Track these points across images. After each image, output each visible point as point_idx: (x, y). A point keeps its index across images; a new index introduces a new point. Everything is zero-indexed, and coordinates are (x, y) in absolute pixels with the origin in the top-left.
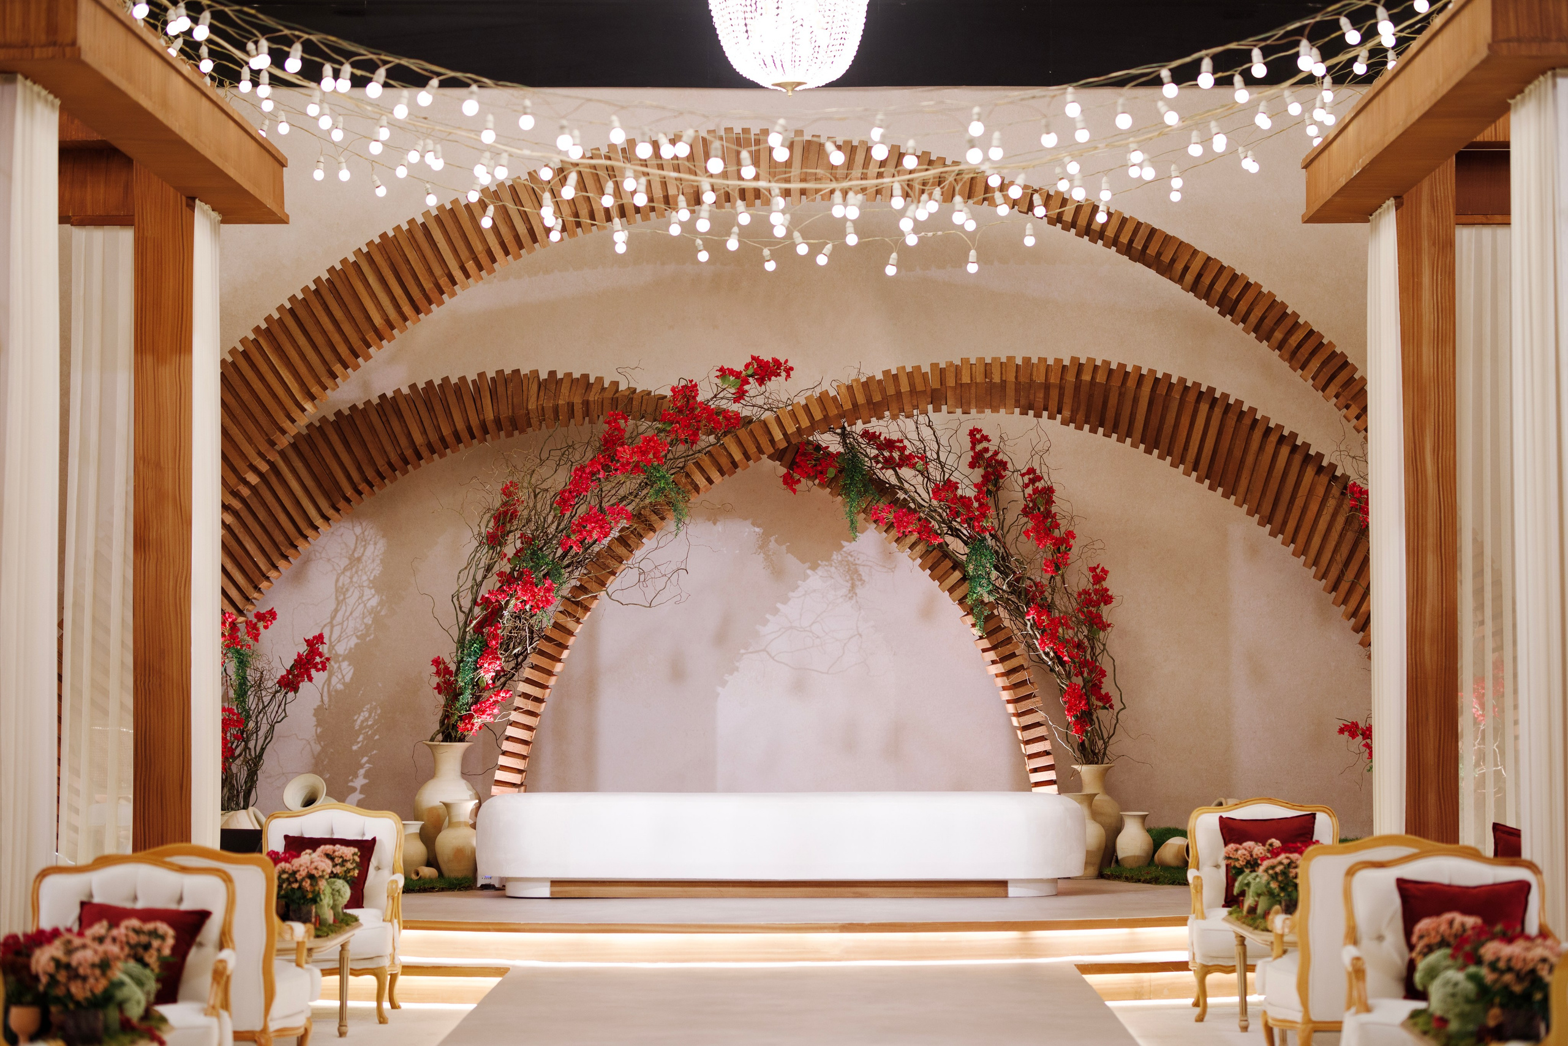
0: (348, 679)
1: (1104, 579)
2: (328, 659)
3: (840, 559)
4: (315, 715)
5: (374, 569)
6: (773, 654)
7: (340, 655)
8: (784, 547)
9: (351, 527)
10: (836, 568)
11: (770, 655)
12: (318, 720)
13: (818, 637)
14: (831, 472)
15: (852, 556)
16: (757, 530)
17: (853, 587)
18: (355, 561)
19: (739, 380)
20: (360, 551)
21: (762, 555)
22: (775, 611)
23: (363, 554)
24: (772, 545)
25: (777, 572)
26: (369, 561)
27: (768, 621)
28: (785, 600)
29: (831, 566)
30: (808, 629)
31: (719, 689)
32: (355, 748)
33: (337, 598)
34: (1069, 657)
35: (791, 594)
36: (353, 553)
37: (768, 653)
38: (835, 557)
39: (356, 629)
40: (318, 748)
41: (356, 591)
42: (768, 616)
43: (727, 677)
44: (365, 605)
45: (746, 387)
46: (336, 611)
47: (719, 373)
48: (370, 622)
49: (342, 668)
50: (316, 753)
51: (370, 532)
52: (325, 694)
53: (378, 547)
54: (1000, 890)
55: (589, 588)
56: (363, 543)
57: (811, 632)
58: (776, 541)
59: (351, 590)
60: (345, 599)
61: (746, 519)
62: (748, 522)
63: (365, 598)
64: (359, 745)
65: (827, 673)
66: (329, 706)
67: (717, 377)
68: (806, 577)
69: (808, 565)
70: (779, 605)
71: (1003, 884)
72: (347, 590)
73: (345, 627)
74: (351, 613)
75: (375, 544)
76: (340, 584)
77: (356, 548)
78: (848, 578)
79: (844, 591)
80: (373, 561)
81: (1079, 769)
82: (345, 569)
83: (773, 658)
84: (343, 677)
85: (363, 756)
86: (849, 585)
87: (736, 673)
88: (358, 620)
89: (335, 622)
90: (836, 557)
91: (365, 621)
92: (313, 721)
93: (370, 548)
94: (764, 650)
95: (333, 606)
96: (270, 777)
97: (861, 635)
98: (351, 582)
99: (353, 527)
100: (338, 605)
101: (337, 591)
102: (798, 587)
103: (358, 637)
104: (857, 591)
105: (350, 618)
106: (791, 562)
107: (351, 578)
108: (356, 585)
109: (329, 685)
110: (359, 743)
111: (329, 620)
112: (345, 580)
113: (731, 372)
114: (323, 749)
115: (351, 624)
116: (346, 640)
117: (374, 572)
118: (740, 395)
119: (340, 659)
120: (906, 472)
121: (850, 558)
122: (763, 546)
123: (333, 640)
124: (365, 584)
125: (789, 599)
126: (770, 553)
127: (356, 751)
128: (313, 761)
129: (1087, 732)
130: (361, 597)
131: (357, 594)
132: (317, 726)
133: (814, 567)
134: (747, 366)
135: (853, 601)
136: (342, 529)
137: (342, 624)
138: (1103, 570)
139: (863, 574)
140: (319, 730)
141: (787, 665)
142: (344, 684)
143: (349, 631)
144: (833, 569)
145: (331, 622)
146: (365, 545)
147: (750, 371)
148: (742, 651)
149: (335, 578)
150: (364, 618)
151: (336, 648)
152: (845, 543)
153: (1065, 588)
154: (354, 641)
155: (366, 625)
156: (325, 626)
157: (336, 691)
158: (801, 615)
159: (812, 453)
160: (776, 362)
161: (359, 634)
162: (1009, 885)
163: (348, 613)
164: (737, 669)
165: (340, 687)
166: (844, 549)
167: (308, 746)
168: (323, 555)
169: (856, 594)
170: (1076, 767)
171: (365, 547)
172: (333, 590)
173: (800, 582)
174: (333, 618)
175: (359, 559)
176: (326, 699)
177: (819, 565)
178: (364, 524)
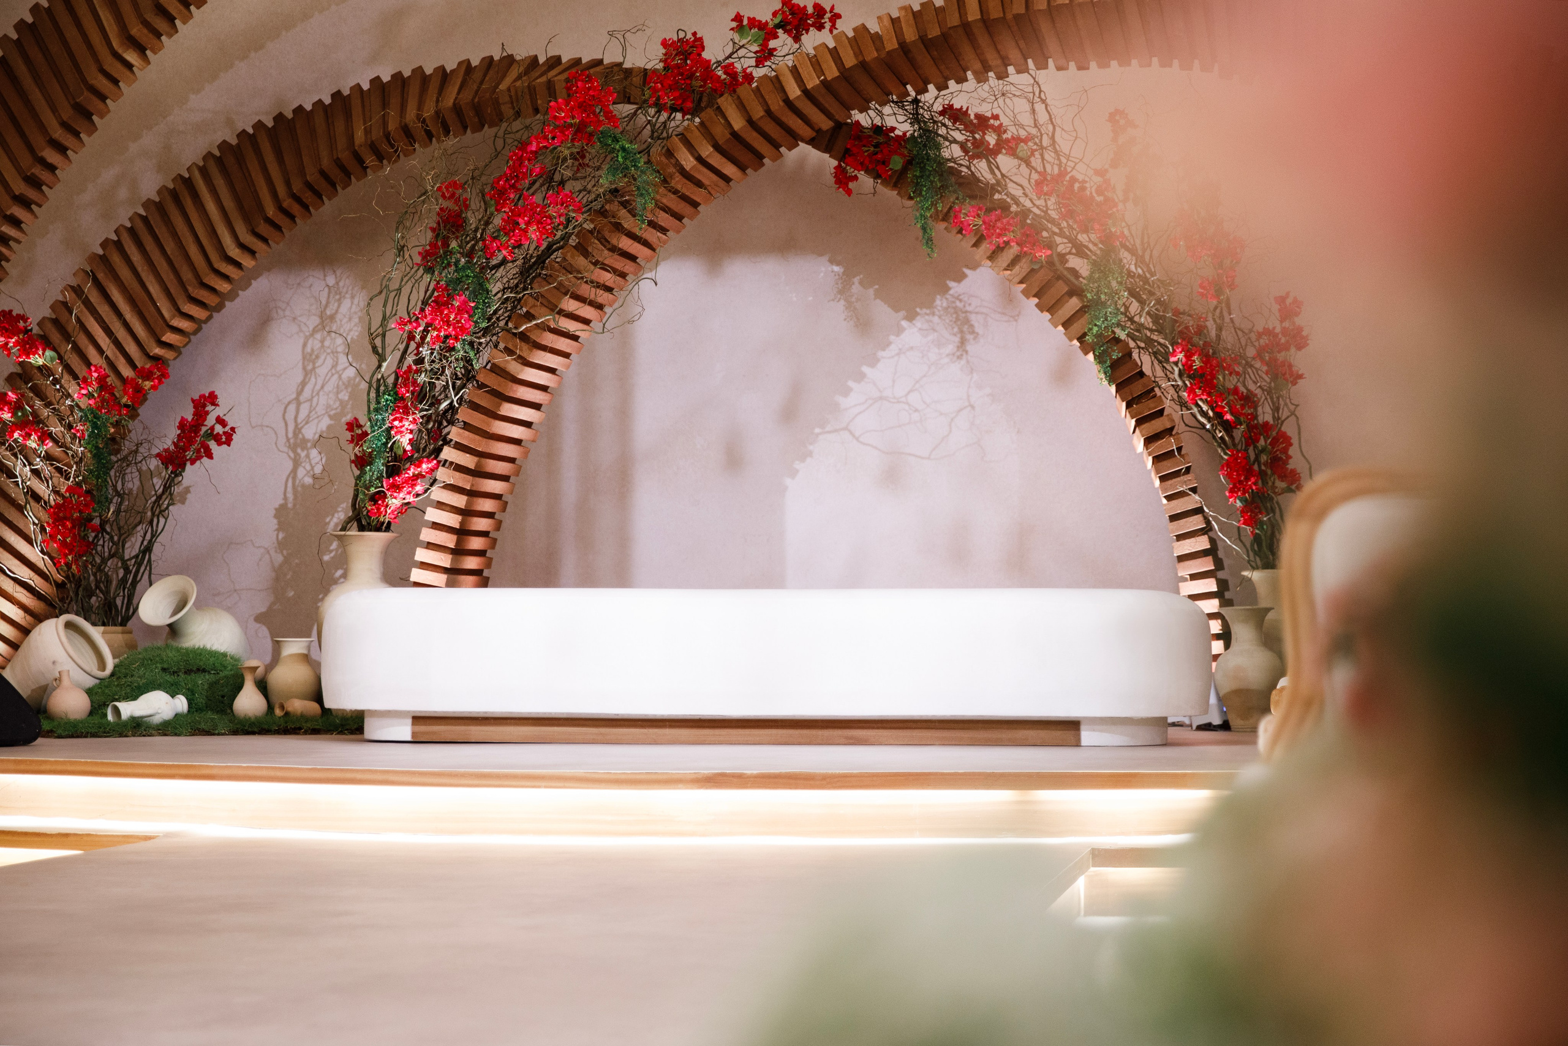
0: (318, 469)
1: (1297, 314)
2: (233, 429)
3: (945, 304)
4: (276, 516)
5: (350, 330)
6: (857, 434)
7: (308, 441)
8: (871, 292)
9: (322, 277)
10: (940, 317)
11: (854, 436)
12: (279, 523)
13: (916, 410)
14: (897, 163)
15: (961, 301)
16: (836, 268)
17: (963, 342)
18: (326, 321)
19: (762, 33)
20: (333, 306)
21: (842, 302)
22: (861, 377)
23: (337, 311)
24: (856, 288)
25: (862, 324)
26: (345, 320)
27: (850, 390)
28: (873, 362)
29: (933, 314)
30: (903, 399)
31: (788, 481)
32: (326, 558)
33: (304, 368)
34: (1232, 414)
35: (881, 354)
36: (325, 309)
37: (851, 433)
38: (938, 302)
39: (328, 406)
40: (279, 559)
41: (328, 357)
42: (851, 383)
43: (798, 465)
44: (340, 377)
45: (772, 44)
46: (303, 384)
47: (734, 24)
48: (346, 398)
49: (312, 456)
50: (277, 565)
51: (346, 283)
52: (290, 489)
53: (356, 301)
54: (1069, 735)
55: (535, 314)
56: (337, 297)
57: (907, 403)
58: (861, 283)
59: (322, 357)
60: (314, 368)
61: (821, 255)
62: (824, 259)
63: (340, 368)
64: (332, 554)
65: (929, 458)
66: (295, 505)
67: (732, 29)
68: (900, 331)
69: (902, 313)
70: (865, 369)
71: (1072, 726)
72: (317, 357)
73: (314, 404)
74: (322, 387)
75: (353, 297)
76: (308, 349)
77: (328, 303)
78: (956, 330)
79: (950, 348)
80: (350, 319)
81: (1250, 576)
82: (315, 331)
83: (857, 439)
84: (312, 468)
85: (337, 569)
86: (957, 339)
87: (809, 460)
88: (331, 395)
89: (302, 398)
90: (940, 302)
91: (341, 396)
92: (273, 523)
93: (346, 304)
94: (846, 429)
95: (300, 378)
96: (218, 594)
97: (973, 407)
98: (323, 346)
99: (325, 276)
100: (306, 375)
101: (304, 358)
102: (889, 344)
103: (331, 417)
104: (969, 348)
105: (321, 393)
106: (881, 310)
107: (322, 342)
108: (329, 351)
109: (294, 479)
110: (331, 551)
111: (294, 396)
112: (314, 344)
113: (753, 22)
114: (286, 560)
115: (323, 400)
116: (316, 421)
117: (352, 333)
118: (765, 55)
119: (309, 445)
120: (1005, 161)
121: (958, 303)
122: (843, 289)
123: (299, 420)
124: (340, 349)
125: (878, 360)
126: (853, 299)
127: (328, 562)
128: (273, 575)
129: (1262, 523)
130: (335, 366)
131: (329, 362)
132: (278, 530)
133: (911, 317)
134: (775, 14)
135: (963, 362)
136: (311, 279)
137: (311, 400)
138: (1295, 301)
139: (976, 324)
140: (281, 536)
141: (876, 448)
142: (314, 477)
143: (320, 410)
144: (936, 319)
145: (297, 399)
146: (339, 300)
147: (777, 20)
148: (817, 430)
149: (302, 341)
150: (338, 393)
151: (303, 431)
152: (952, 284)
153: (1231, 319)
154: (325, 422)
155: (341, 401)
156: (289, 403)
157: (303, 486)
158: (894, 381)
159: (870, 136)
160: (819, 10)
161: (332, 413)
162: (1082, 727)
163: (318, 387)
164: (810, 454)
165: (308, 480)
166: (951, 292)
167: (267, 556)
168: (287, 313)
169: (967, 352)
170: (1245, 573)
171: (340, 301)
172: (300, 357)
173: (892, 338)
174: (299, 393)
175: (332, 318)
176: (290, 496)
177: (918, 314)
178: (338, 272)
